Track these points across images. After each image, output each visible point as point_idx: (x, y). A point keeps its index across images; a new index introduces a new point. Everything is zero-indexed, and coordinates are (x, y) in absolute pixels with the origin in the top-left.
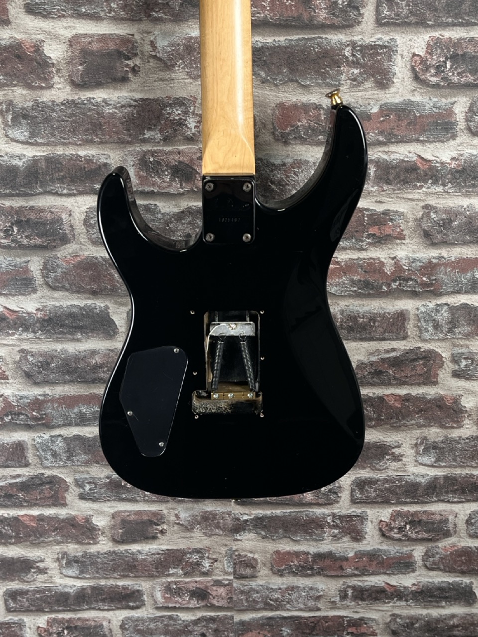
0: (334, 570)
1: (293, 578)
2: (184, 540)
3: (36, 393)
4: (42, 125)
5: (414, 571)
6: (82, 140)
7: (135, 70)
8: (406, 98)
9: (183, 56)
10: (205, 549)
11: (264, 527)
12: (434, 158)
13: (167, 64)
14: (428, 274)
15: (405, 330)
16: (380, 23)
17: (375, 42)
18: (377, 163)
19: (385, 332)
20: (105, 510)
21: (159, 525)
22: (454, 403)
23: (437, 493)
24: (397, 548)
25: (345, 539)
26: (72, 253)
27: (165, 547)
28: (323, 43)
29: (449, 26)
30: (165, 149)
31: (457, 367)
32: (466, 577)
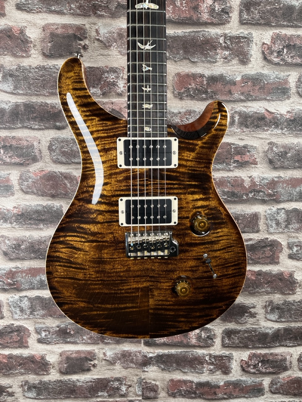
0: (210, 395)
1: (183, 399)
2: (109, 372)
3: (10, 266)
4: (22, 81)
5: (263, 395)
6: (49, 93)
7: (85, 48)
8: (259, 72)
9: (116, 40)
10: (123, 378)
11: (163, 362)
12: (276, 111)
13: (106, 45)
14: (272, 188)
15: (258, 226)
16: (242, 22)
17: (239, 34)
18: (240, 113)
19: (245, 227)
20: (55, 350)
21: (91, 361)
22: (289, 276)
23: (279, 340)
24: (253, 379)
25: (218, 373)
26: (40, 169)
27: (95, 377)
28: (205, 34)
29: (284, 27)
30: (103, 100)
31: (291, 251)
32: (297, 398)
